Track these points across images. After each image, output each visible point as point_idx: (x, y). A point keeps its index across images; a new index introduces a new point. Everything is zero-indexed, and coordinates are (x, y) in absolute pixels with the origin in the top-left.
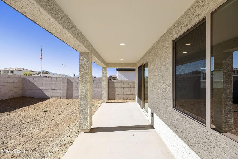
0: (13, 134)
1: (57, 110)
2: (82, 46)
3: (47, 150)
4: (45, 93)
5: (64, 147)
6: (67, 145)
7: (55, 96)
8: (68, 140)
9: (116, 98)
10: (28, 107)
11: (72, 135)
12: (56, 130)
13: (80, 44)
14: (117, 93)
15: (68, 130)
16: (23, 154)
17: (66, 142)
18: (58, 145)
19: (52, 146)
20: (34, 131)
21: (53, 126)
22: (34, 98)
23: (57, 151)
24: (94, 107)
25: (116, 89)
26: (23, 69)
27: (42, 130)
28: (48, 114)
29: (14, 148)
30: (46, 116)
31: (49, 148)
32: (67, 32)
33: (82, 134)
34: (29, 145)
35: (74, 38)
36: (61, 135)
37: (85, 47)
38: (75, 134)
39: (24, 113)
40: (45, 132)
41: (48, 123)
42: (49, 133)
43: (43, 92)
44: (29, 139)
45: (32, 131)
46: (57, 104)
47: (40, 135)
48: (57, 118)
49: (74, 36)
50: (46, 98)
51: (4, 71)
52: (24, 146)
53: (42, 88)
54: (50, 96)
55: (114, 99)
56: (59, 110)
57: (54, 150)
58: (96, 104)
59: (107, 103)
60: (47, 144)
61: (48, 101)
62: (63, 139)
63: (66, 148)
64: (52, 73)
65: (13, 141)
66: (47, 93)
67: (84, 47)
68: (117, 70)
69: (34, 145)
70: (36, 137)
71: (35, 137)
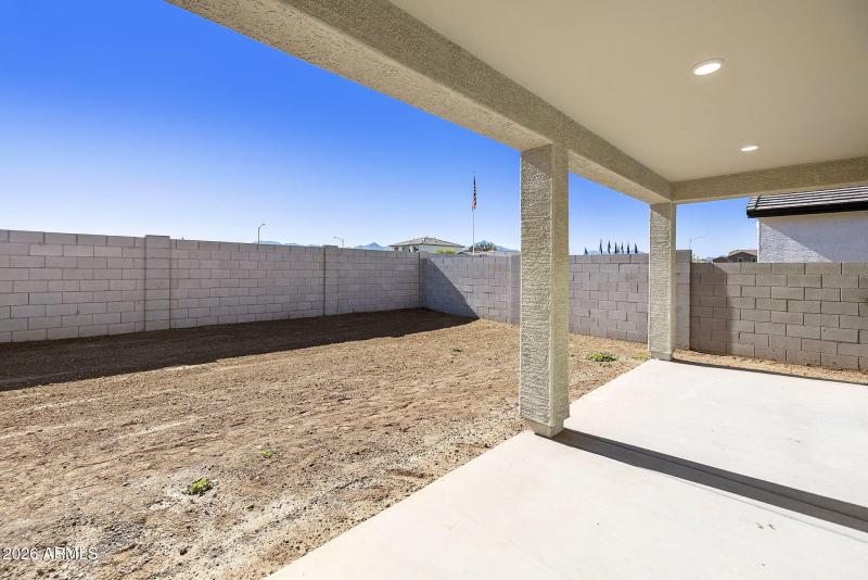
0: (382, 383)
1: (487, 354)
2: (516, 125)
3: (428, 440)
4: (469, 301)
5: (466, 449)
6: (477, 450)
7: (492, 313)
8: (485, 437)
9: (736, 346)
10: (426, 333)
11: (501, 428)
12: (464, 403)
13: (506, 120)
14: (738, 326)
15: (494, 413)
16: (383, 430)
17: (476, 440)
18: (456, 439)
19: (442, 436)
20: (419, 389)
21: (462, 389)
22: (442, 314)
23: (447, 453)
24: (610, 366)
25: (736, 303)
26: (437, 241)
27: (435, 391)
28: (463, 357)
29: (375, 413)
30: (455, 361)
31: (436, 437)
32: (448, 90)
33: (528, 435)
34: (399, 416)
35: (477, 106)
36: (472, 418)
37: (529, 126)
38: (510, 430)
39: (416, 346)
40: (440, 399)
41: (452, 379)
42: (446, 405)
43: (462, 298)
44: (404, 404)
45: (416, 389)
46: (492, 336)
47: (428, 402)
48: (479, 373)
49: (477, 99)
50: (469, 317)
51: (404, 247)
52: (392, 413)
53: (462, 286)
54: (479, 313)
55: (727, 352)
56: (491, 354)
57: (441, 448)
58: (622, 359)
59: (673, 360)
60: (434, 429)
61: (473, 325)
62: (473, 431)
63: (472, 455)
64: (502, 250)
65: (379, 397)
66: (474, 303)
67: (524, 129)
68: (752, 214)
69: (408, 419)
70: (418, 404)
71: (415, 404)
